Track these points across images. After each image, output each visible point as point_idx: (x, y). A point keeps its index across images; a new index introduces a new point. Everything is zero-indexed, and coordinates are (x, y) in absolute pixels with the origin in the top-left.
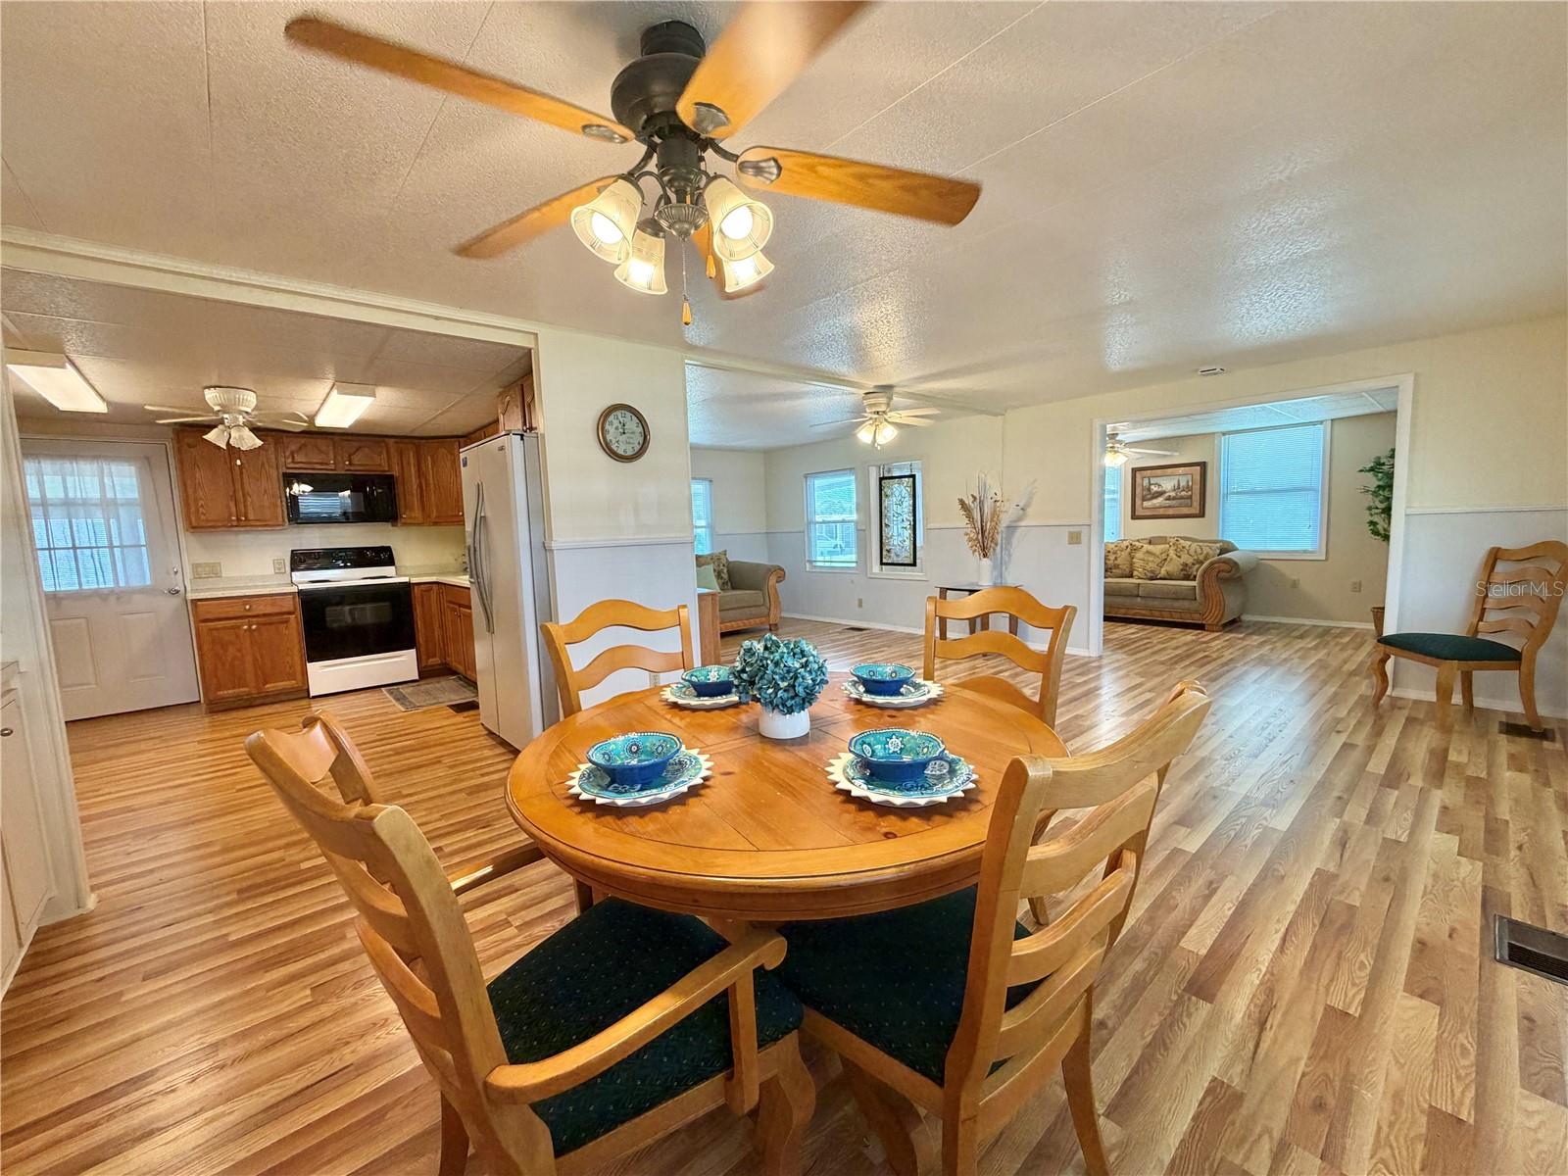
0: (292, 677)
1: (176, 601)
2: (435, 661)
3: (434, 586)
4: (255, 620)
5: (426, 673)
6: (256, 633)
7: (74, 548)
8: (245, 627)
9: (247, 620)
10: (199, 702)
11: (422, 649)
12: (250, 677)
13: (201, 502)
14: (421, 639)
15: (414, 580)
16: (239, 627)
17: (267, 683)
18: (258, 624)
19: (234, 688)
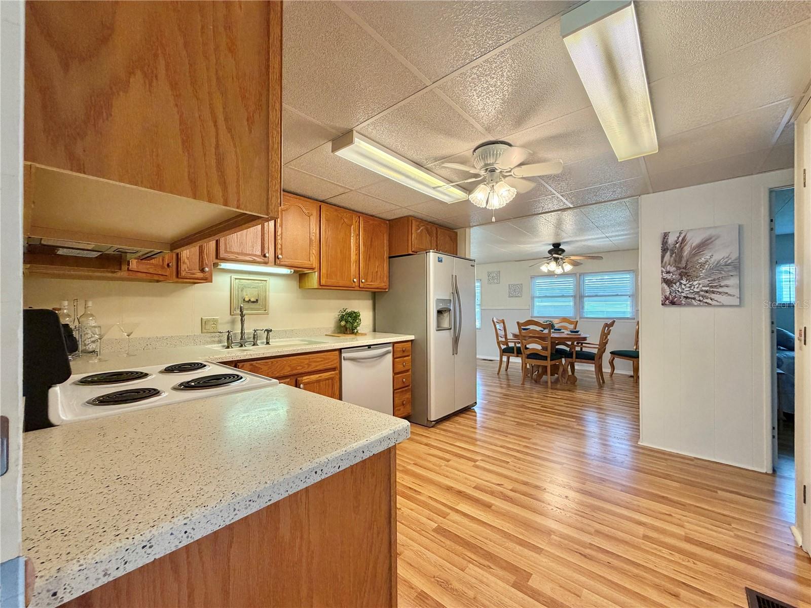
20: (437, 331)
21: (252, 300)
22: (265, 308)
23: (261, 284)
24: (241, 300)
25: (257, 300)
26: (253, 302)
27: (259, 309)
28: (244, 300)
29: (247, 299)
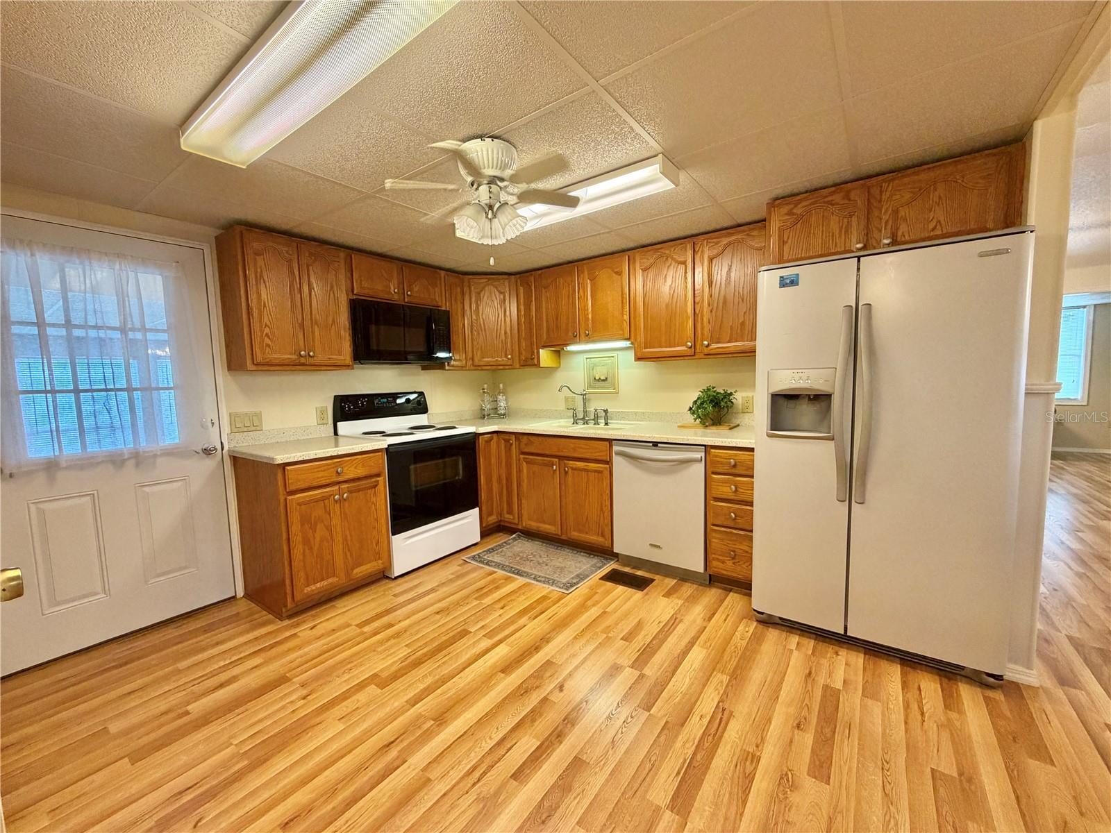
0: (378, 556)
1: (210, 464)
2: (493, 519)
3: (495, 435)
4: (344, 486)
5: (486, 533)
6: (346, 504)
7: (77, 391)
8: (337, 497)
9: (337, 487)
10: (234, 597)
11: (484, 508)
12: (339, 562)
13: (267, 330)
14: (483, 496)
15: (482, 430)
16: (328, 497)
17: (354, 569)
18: (350, 492)
19: (323, 580)
20: (769, 436)
21: (602, 378)
22: (614, 386)
23: (609, 361)
24: (592, 379)
25: (606, 378)
26: (603, 380)
27: (608, 388)
28: (595, 379)
29: (597, 378)
